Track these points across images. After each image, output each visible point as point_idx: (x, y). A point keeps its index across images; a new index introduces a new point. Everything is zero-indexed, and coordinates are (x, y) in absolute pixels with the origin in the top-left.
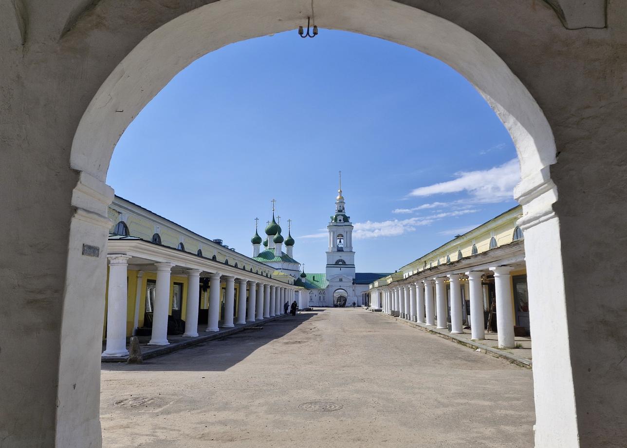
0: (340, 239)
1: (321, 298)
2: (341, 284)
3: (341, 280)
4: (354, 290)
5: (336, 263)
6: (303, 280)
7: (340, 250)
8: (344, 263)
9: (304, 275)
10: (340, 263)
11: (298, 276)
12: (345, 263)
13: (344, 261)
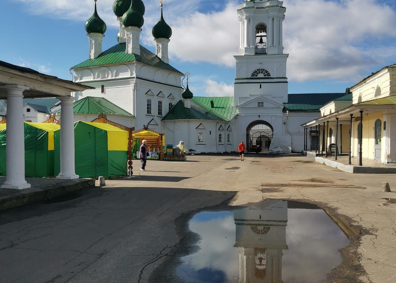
0: (261, 36)
1: (223, 137)
2: (260, 111)
3: (261, 104)
4: (285, 123)
5: (253, 75)
6: (188, 104)
7: (260, 53)
8: (267, 75)
9: (188, 95)
10: (261, 75)
11: (178, 97)
12: (269, 75)
13: (267, 72)
